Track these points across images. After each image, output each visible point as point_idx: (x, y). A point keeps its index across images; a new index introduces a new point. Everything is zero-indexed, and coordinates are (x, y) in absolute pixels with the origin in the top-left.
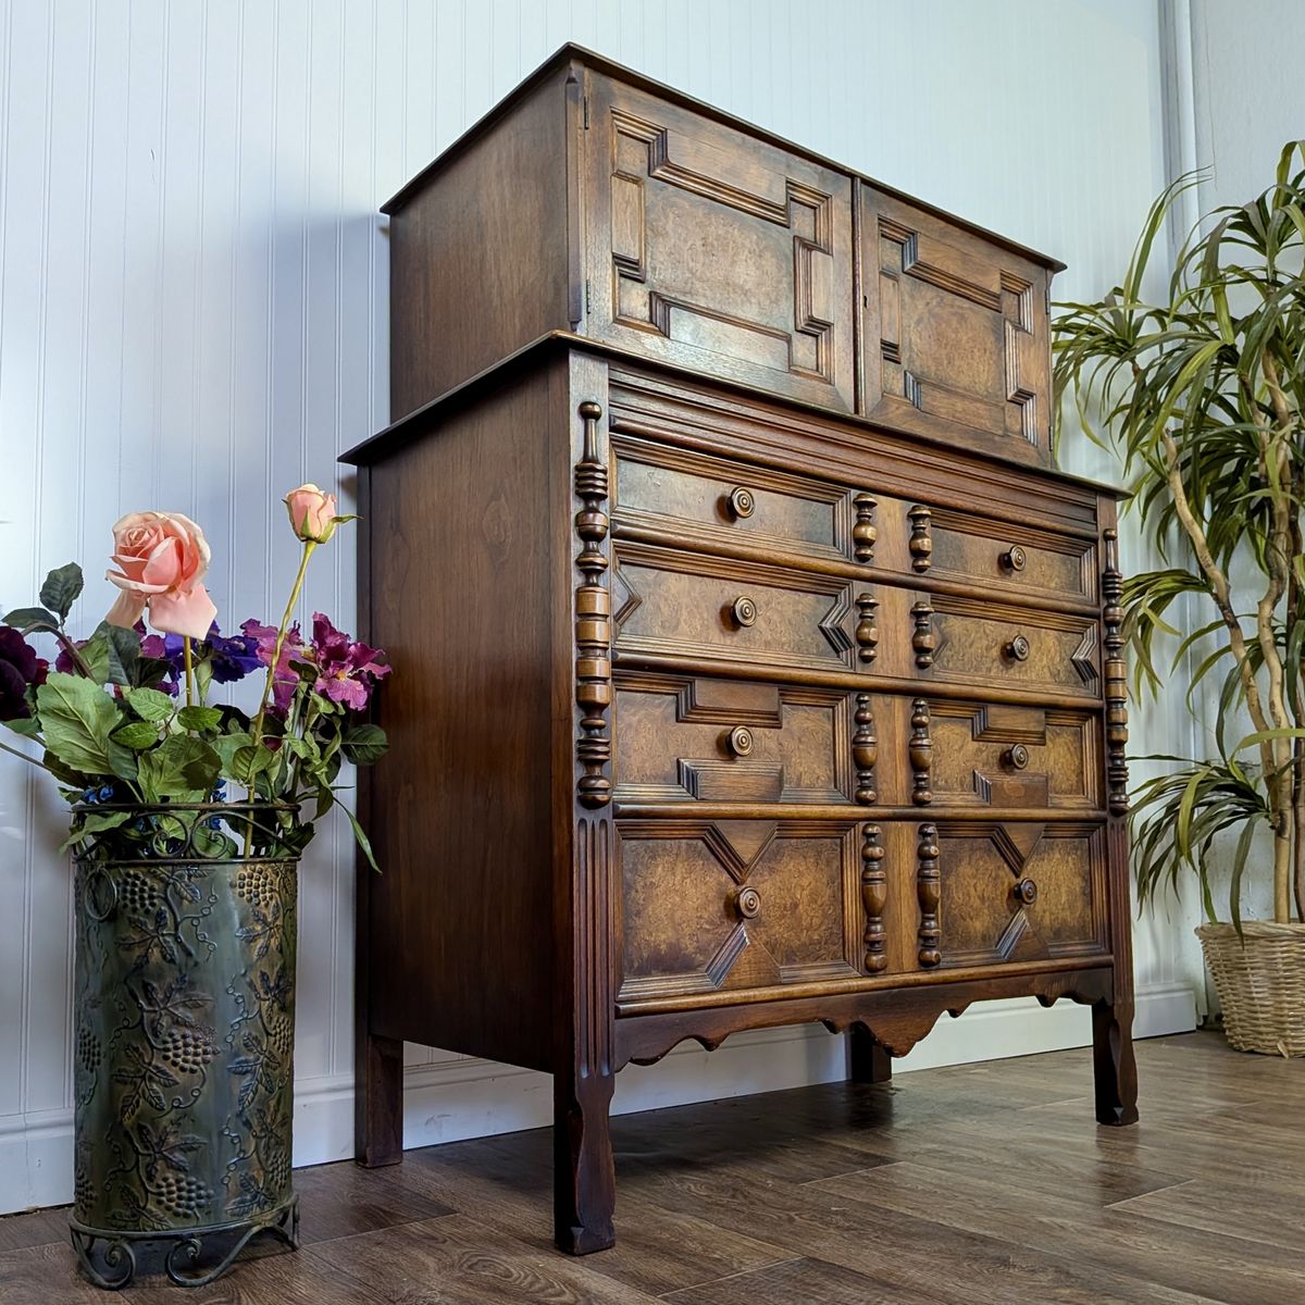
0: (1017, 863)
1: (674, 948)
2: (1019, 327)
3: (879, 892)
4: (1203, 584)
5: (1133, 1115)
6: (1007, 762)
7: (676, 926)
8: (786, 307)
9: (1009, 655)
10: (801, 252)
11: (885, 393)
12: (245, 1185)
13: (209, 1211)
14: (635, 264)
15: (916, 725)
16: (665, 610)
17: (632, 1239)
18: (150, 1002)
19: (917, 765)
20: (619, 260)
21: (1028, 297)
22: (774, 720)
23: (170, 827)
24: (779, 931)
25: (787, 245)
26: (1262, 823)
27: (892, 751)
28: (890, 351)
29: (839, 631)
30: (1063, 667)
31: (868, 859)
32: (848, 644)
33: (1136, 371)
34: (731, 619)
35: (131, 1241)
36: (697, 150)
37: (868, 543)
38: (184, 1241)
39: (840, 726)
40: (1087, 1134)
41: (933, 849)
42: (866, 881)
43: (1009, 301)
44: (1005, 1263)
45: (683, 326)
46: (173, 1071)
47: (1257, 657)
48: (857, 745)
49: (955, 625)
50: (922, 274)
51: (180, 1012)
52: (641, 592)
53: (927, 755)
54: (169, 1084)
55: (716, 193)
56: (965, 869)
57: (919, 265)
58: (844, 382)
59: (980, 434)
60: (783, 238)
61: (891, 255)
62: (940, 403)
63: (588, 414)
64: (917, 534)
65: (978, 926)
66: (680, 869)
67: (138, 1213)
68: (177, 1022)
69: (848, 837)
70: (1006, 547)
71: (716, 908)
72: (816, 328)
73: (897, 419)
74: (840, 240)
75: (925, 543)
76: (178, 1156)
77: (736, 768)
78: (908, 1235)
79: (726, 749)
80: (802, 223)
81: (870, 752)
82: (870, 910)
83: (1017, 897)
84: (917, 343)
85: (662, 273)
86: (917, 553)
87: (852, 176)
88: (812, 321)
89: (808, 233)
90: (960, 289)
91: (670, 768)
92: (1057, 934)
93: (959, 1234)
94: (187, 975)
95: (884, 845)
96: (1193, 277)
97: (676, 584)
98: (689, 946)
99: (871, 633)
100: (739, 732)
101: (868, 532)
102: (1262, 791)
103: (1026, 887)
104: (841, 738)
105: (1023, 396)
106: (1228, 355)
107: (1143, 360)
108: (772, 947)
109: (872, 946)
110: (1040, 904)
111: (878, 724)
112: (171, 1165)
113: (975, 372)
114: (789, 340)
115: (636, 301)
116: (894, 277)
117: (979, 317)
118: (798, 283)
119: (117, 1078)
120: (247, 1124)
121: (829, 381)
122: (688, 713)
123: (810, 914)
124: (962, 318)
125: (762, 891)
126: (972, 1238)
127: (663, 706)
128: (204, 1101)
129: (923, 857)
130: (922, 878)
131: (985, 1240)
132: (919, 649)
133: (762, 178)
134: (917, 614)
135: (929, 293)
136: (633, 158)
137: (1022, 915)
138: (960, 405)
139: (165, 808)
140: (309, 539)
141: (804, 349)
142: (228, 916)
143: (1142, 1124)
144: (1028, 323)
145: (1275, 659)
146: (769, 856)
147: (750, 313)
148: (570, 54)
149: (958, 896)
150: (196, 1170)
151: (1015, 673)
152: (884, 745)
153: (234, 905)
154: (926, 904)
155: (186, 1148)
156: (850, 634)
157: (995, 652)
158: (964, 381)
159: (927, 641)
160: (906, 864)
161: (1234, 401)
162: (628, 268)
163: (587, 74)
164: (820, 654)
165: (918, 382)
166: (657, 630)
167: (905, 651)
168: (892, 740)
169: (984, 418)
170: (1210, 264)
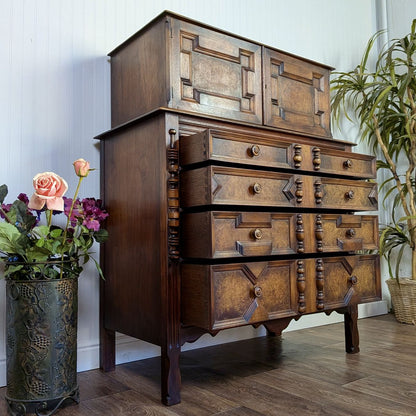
0: (350, 270)
1: (232, 309)
2: (319, 90)
3: (303, 285)
4: (387, 166)
5: (358, 350)
6: (348, 235)
7: (233, 301)
8: (239, 90)
9: (347, 197)
10: (244, 72)
11: (273, 115)
12: (61, 385)
13: (49, 393)
14: (188, 81)
15: (318, 224)
16: (230, 189)
17: (187, 400)
18: (30, 326)
19: (318, 238)
20: (182, 79)
21: (322, 80)
22: (269, 225)
23: (36, 269)
24: (268, 300)
25: (239, 70)
26: (407, 246)
27: (309, 234)
28: (275, 102)
29: (289, 192)
30: (366, 200)
31: (299, 273)
32: (292, 197)
33: (364, 95)
34: (252, 191)
35: (24, 403)
36: (209, 41)
37: (298, 162)
38: (41, 403)
39: (291, 226)
40: (342, 358)
41: (322, 268)
42: (298, 281)
43: (315, 81)
44: (305, 408)
45: (204, 99)
46: (37, 349)
47: (406, 190)
48: (297, 233)
49: (329, 187)
50: (285, 75)
51: (40, 329)
52: (222, 183)
53: (322, 235)
54: (36, 353)
55: (215, 54)
56: (332, 274)
57: (284, 72)
58: (259, 113)
59: (305, 127)
60: (238, 68)
61: (275, 70)
62: (291, 118)
63: (172, 133)
64: (315, 157)
65: (337, 293)
66: (234, 281)
67: (26, 394)
68: (38, 333)
69: (292, 265)
70: (346, 159)
71: (247, 294)
72: (249, 96)
73: (278, 124)
74: (257, 67)
75: (318, 161)
76: (39, 376)
77: (256, 244)
78: (276, 397)
79: (253, 237)
80: (245, 62)
81: (302, 235)
82: (300, 291)
83: (351, 282)
84: (283, 98)
85: (198, 82)
86: (316, 164)
87: (261, 45)
88: (248, 94)
89: (247, 65)
90: (299, 79)
91: (233, 245)
92: (364, 294)
93: (293, 397)
94: (42, 318)
95: (304, 268)
96: (384, 62)
97: (234, 179)
98: (237, 308)
99: (301, 193)
100: (257, 231)
101: (299, 158)
102: (407, 235)
103: (354, 279)
104: (292, 230)
105: (320, 113)
106: (395, 90)
107: (366, 92)
108: (266, 306)
109: (300, 304)
110: (358, 284)
111: (305, 225)
112: (37, 379)
113: (304, 106)
114: (240, 101)
115: (189, 92)
116: (276, 77)
117: (305, 88)
118: (243, 82)
119: (19, 351)
120: (61, 365)
121: (254, 113)
122: (239, 225)
123: (279, 294)
124: (300, 89)
125: (263, 286)
126: (297, 398)
127: (230, 223)
128: (48, 358)
129: (318, 271)
130: (318, 278)
131: (300, 399)
132: (317, 197)
133: (231, 48)
134: (316, 185)
135: (288, 81)
136: (188, 46)
137: (352, 289)
138: (298, 118)
139: (34, 263)
140: (81, 176)
141: (245, 103)
142: (54, 298)
143: (361, 353)
144: (322, 89)
145: (411, 191)
146: (265, 274)
147: (227, 93)
148: (166, 14)
149: (330, 284)
150: (45, 380)
151: (349, 203)
152: (307, 232)
153: (57, 294)
154: (319, 287)
155: (41, 373)
156: (293, 193)
157: (343, 196)
158: (300, 109)
159: (320, 194)
160: (312, 274)
161: (398, 104)
162: (186, 82)
163: (172, 19)
164: (283, 201)
165: (284, 111)
166: (227, 196)
167: (312, 198)
168: (309, 230)
169: (307, 121)
170: (389, 58)
